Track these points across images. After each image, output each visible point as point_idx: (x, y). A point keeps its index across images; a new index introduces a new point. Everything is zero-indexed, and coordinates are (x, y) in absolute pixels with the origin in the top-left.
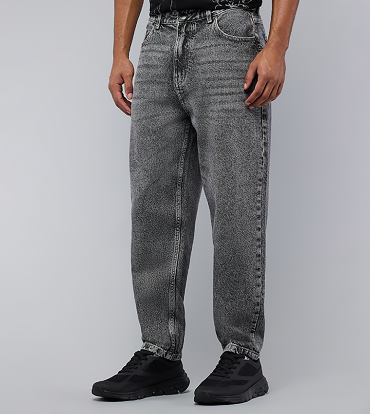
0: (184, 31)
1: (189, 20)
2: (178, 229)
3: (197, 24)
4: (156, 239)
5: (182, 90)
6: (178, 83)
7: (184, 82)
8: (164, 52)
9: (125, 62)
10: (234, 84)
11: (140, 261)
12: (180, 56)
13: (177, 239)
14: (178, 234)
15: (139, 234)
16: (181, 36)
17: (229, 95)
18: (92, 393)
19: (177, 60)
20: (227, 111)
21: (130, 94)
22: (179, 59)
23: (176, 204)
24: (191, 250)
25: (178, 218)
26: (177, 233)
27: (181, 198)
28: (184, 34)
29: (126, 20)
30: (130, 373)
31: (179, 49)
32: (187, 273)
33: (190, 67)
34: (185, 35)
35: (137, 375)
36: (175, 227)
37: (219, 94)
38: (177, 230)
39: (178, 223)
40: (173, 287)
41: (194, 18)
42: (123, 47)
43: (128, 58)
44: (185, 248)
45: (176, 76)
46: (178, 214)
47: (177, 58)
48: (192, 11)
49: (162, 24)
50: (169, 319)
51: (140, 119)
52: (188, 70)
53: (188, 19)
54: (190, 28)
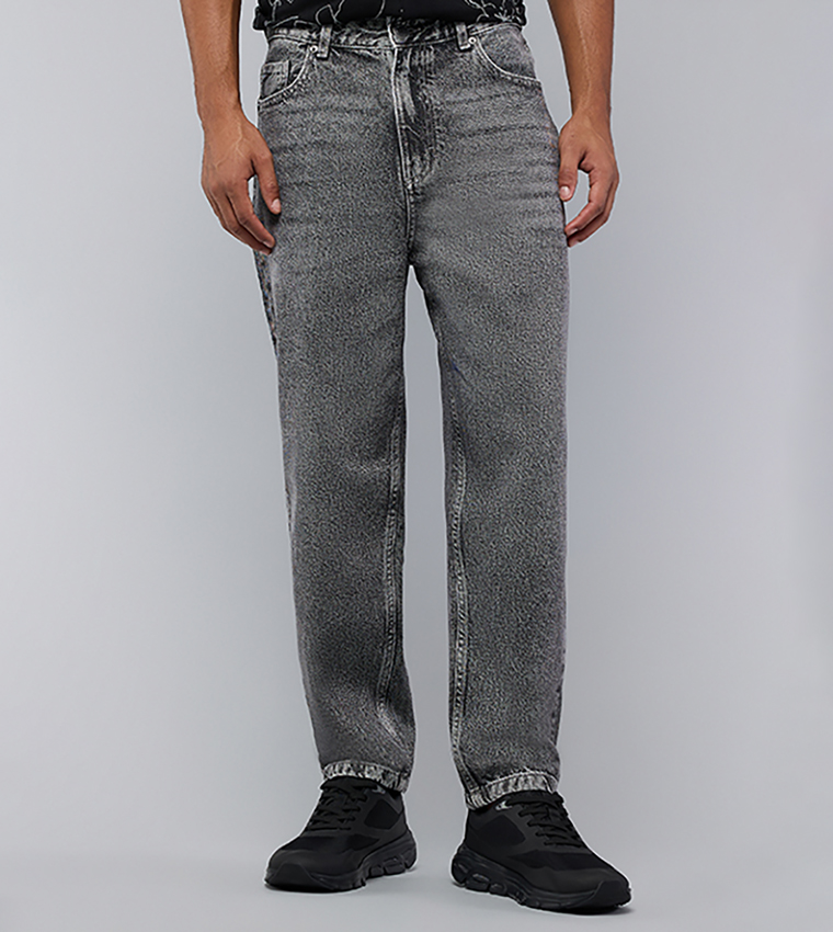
0: (408, 66)
1: (417, 41)
3: (435, 52)
5: (422, 194)
6: (413, 180)
7: (429, 176)
8: (362, 112)
12: (412, 118)
13: (392, 533)
14: (392, 524)
16: (401, 76)
19: (407, 129)
20: (539, 233)
21: (275, 201)
22: (411, 125)
23: (392, 458)
25: (394, 486)
26: (391, 521)
28: (406, 73)
31: (407, 104)
33: (443, 143)
34: (409, 75)
38: (391, 515)
39: (395, 499)
41: (428, 38)
45: (408, 162)
46: (395, 479)
47: (407, 123)
48: (422, 21)
49: (334, 47)
50: (375, 706)
52: (438, 148)
53: (415, 39)
54: (420, 59)
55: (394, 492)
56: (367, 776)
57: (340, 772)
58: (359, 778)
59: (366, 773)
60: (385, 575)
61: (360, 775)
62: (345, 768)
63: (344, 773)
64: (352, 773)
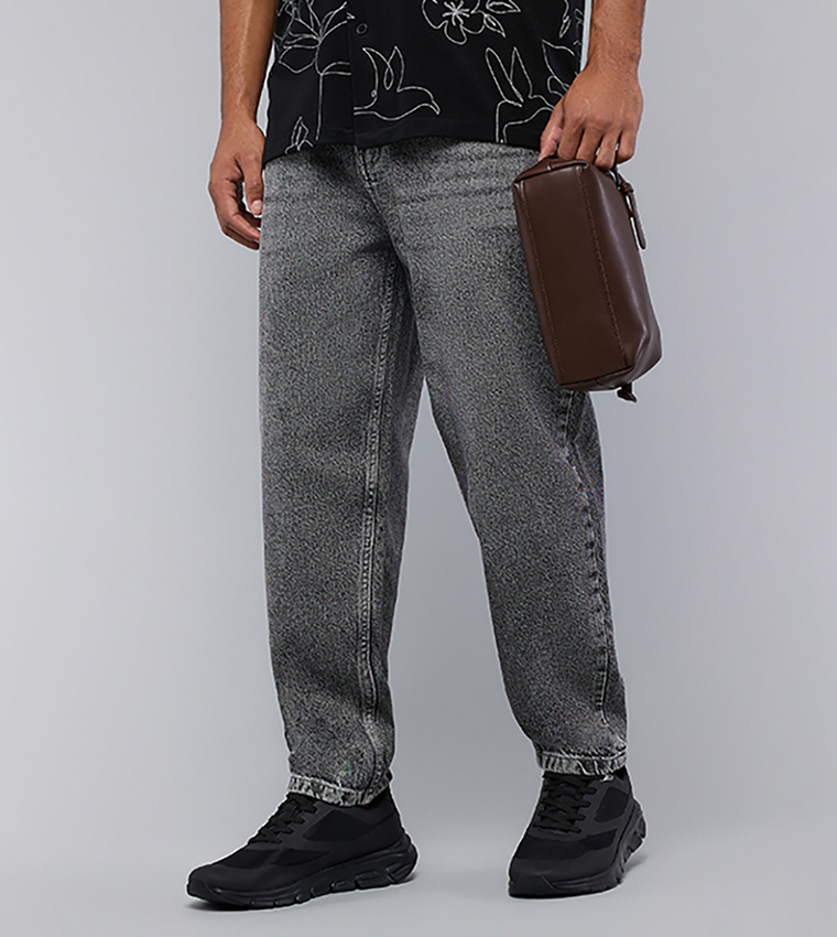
2: (370, 510)
4: (319, 533)
5: (376, 180)
6: (366, 166)
7: (379, 164)
9: (245, 130)
10: (494, 169)
11: (281, 587)
13: (368, 533)
14: (369, 523)
15: (282, 519)
17: (483, 196)
18: (189, 893)
21: (256, 202)
23: (368, 452)
24: (400, 559)
25: (370, 483)
26: (367, 519)
27: (380, 439)
29: (246, 32)
30: (275, 846)
32: (393, 614)
35: (291, 849)
36: (364, 507)
37: (460, 194)
38: (367, 513)
39: (371, 497)
40: (365, 646)
42: (241, 95)
43: (255, 121)
44: (387, 555)
46: (371, 476)
50: (361, 717)
51: (282, 249)
55: (371, 490)
56: (325, 799)
57: (300, 788)
58: (316, 799)
59: (324, 795)
60: (360, 577)
61: (318, 797)
62: (305, 787)
63: (303, 791)
64: (310, 793)
